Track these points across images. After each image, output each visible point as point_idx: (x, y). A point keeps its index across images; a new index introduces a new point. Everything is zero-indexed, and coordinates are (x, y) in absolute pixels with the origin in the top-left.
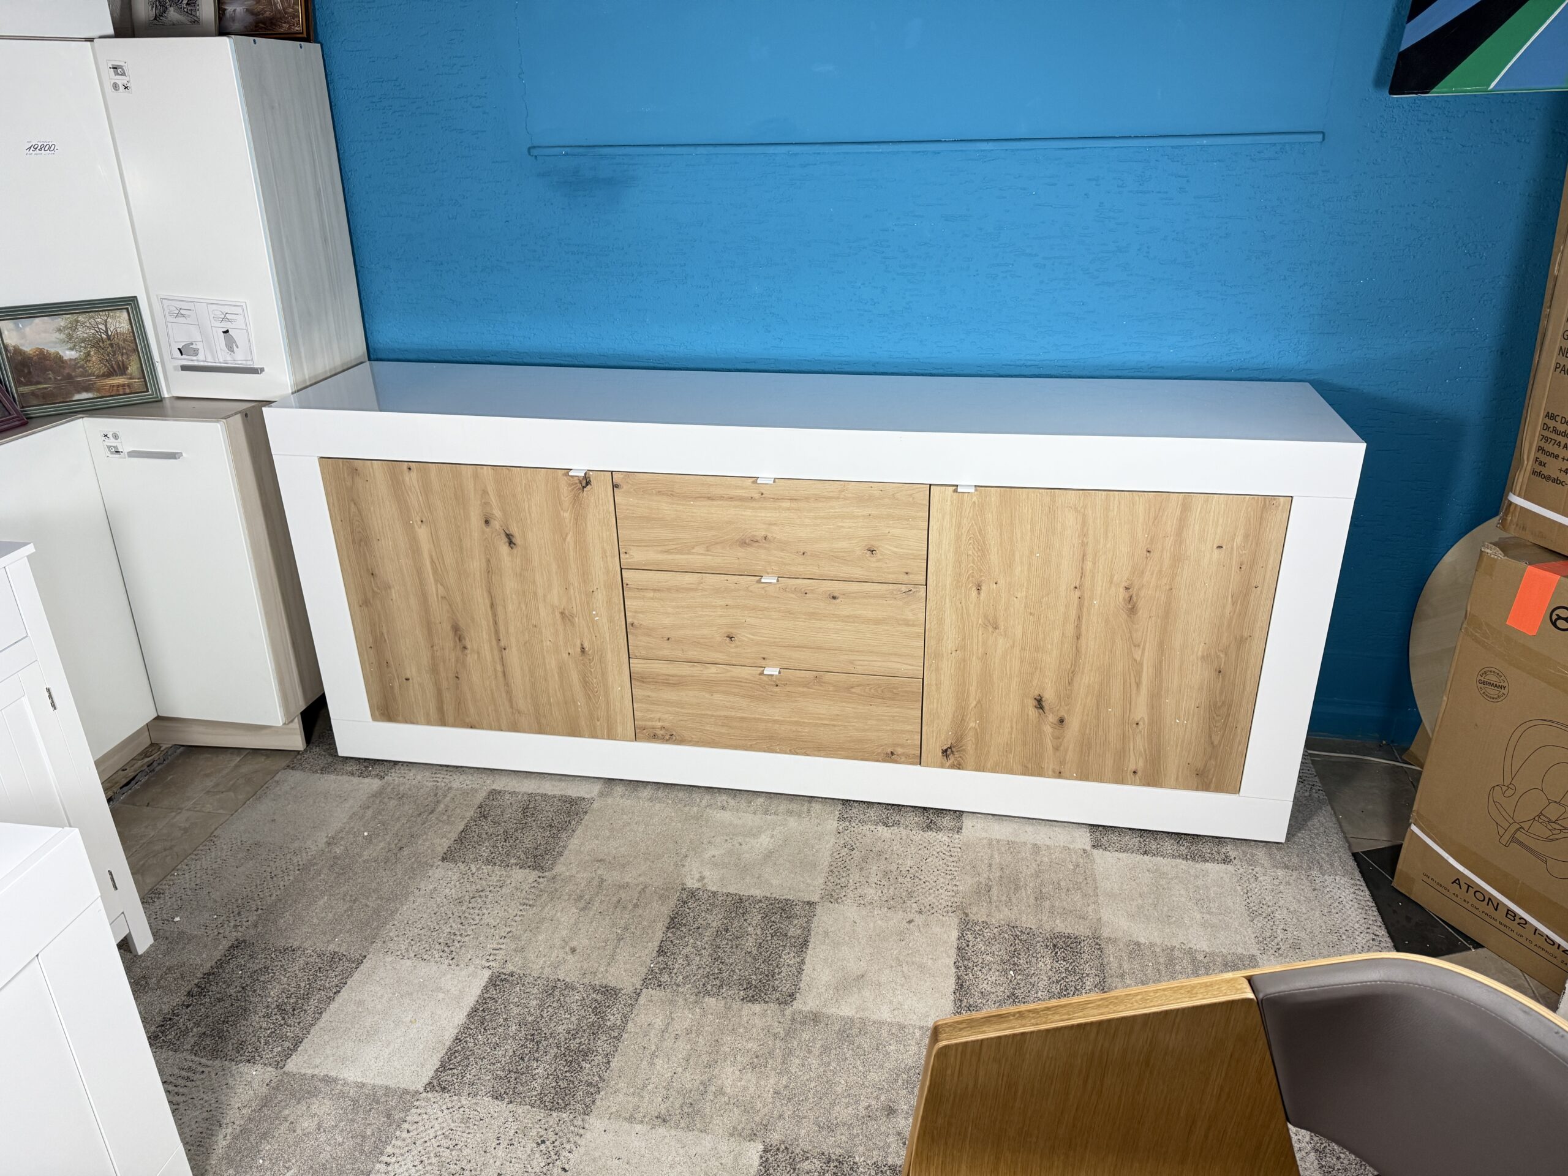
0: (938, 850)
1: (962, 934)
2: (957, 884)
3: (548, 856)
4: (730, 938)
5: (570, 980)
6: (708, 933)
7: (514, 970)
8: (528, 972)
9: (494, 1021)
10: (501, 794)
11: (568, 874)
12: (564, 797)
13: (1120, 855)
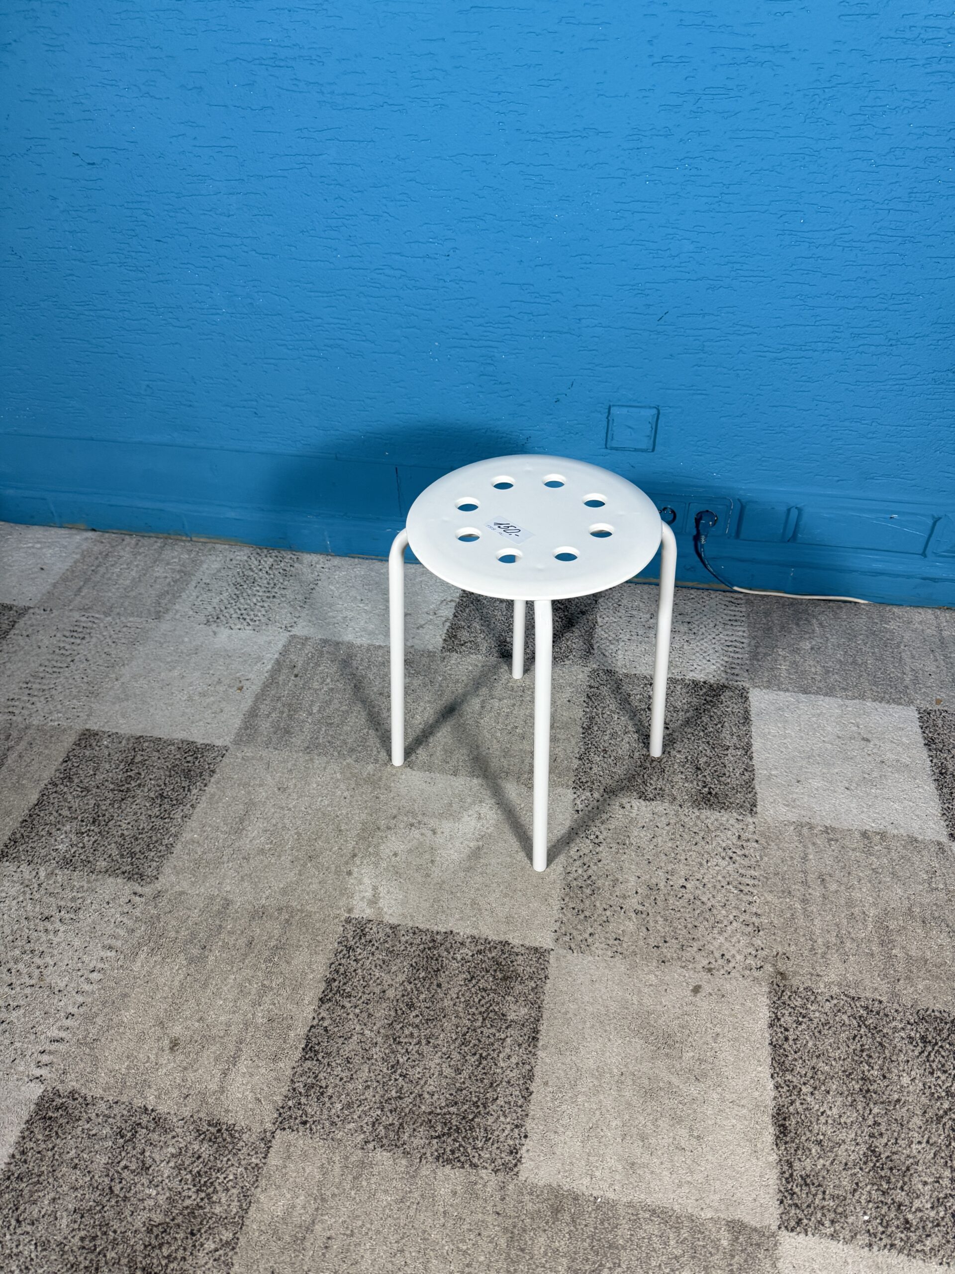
0: (724, 845)
1: (776, 1016)
2: (759, 912)
3: (152, 854)
4: (417, 1021)
5: (162, 1109)
6: (381, 1012)
7: (77, 1086)
8: (98, 1093)
9: (35, 1203)
10: (97, 737)
11: (177, 888)
12: (185, 743)
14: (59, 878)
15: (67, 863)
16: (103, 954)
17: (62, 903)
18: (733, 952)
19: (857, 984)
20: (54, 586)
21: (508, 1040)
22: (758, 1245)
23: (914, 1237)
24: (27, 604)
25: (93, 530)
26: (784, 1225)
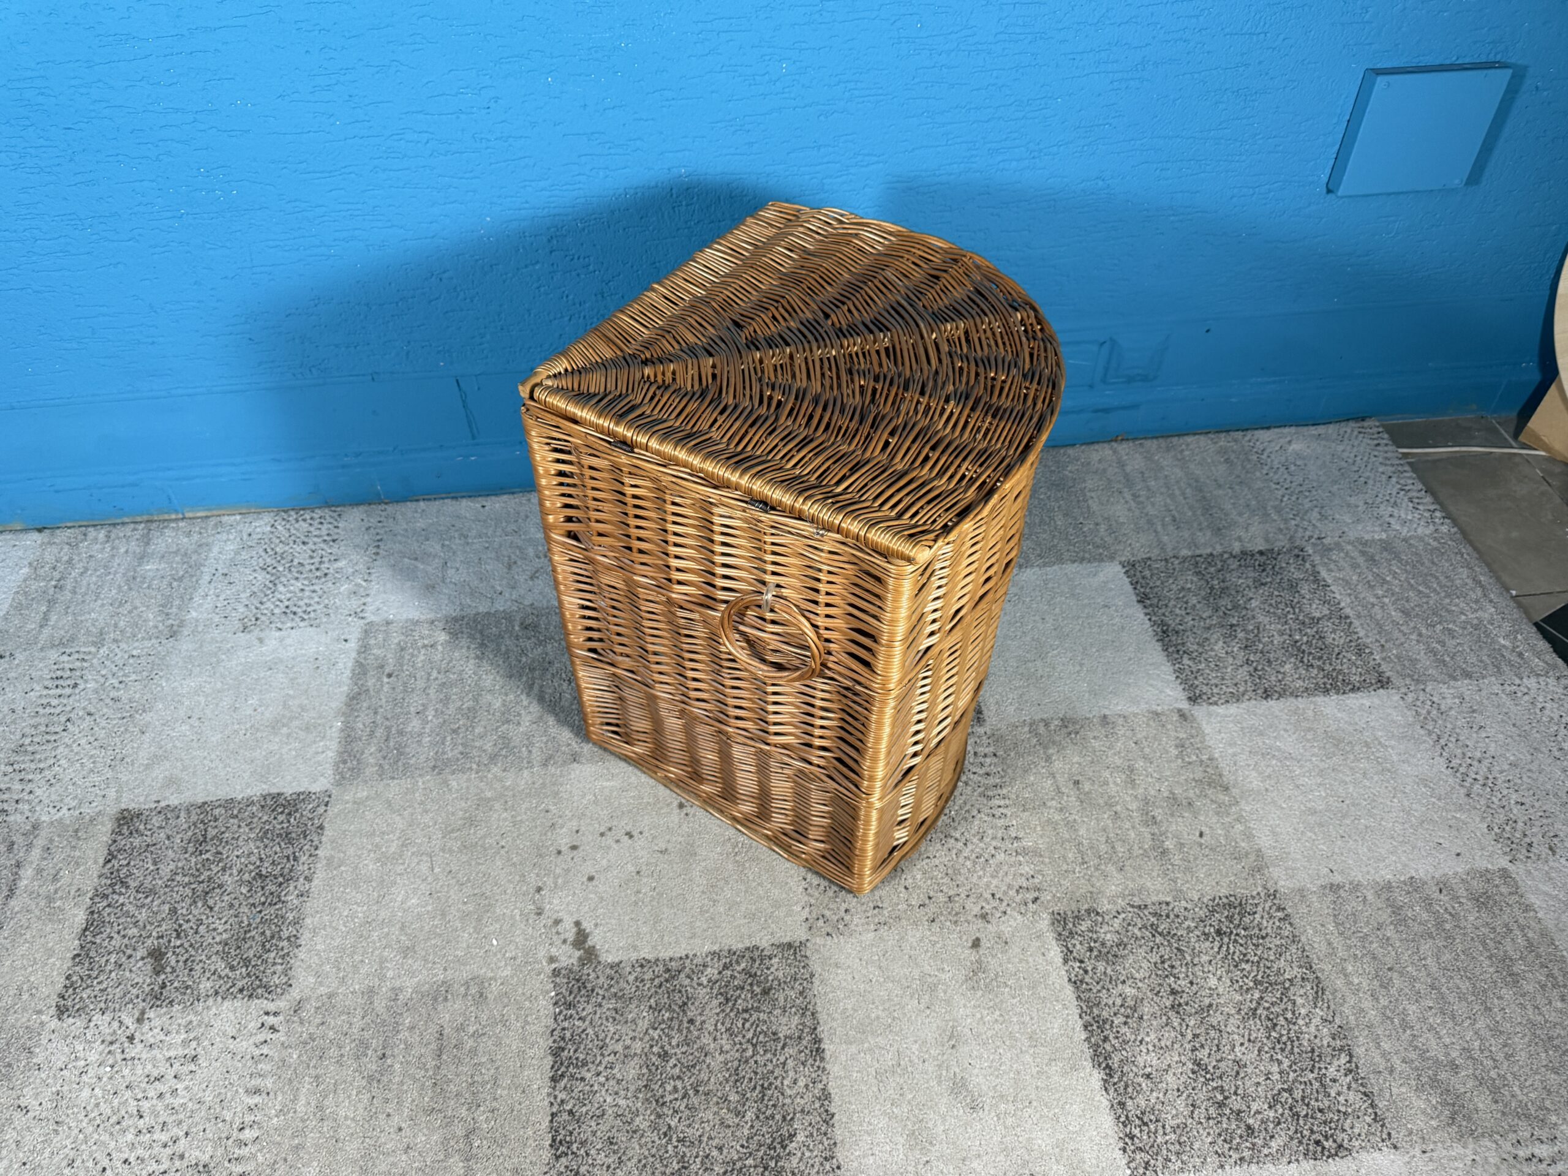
1: (1068, 949)
3: (273, 955)
4: (677, 1070)
6: (632, 1071)
10: (144, 817)
11: (323, 990)
12: (269, 799)
13: (1233, 709)
15: (157, 997)
16: (249, 1102)
18: (1003, 888)
19: (1139, 891)
21: (791, 1063)
23: (1259, 1143)
25: (38, 530)
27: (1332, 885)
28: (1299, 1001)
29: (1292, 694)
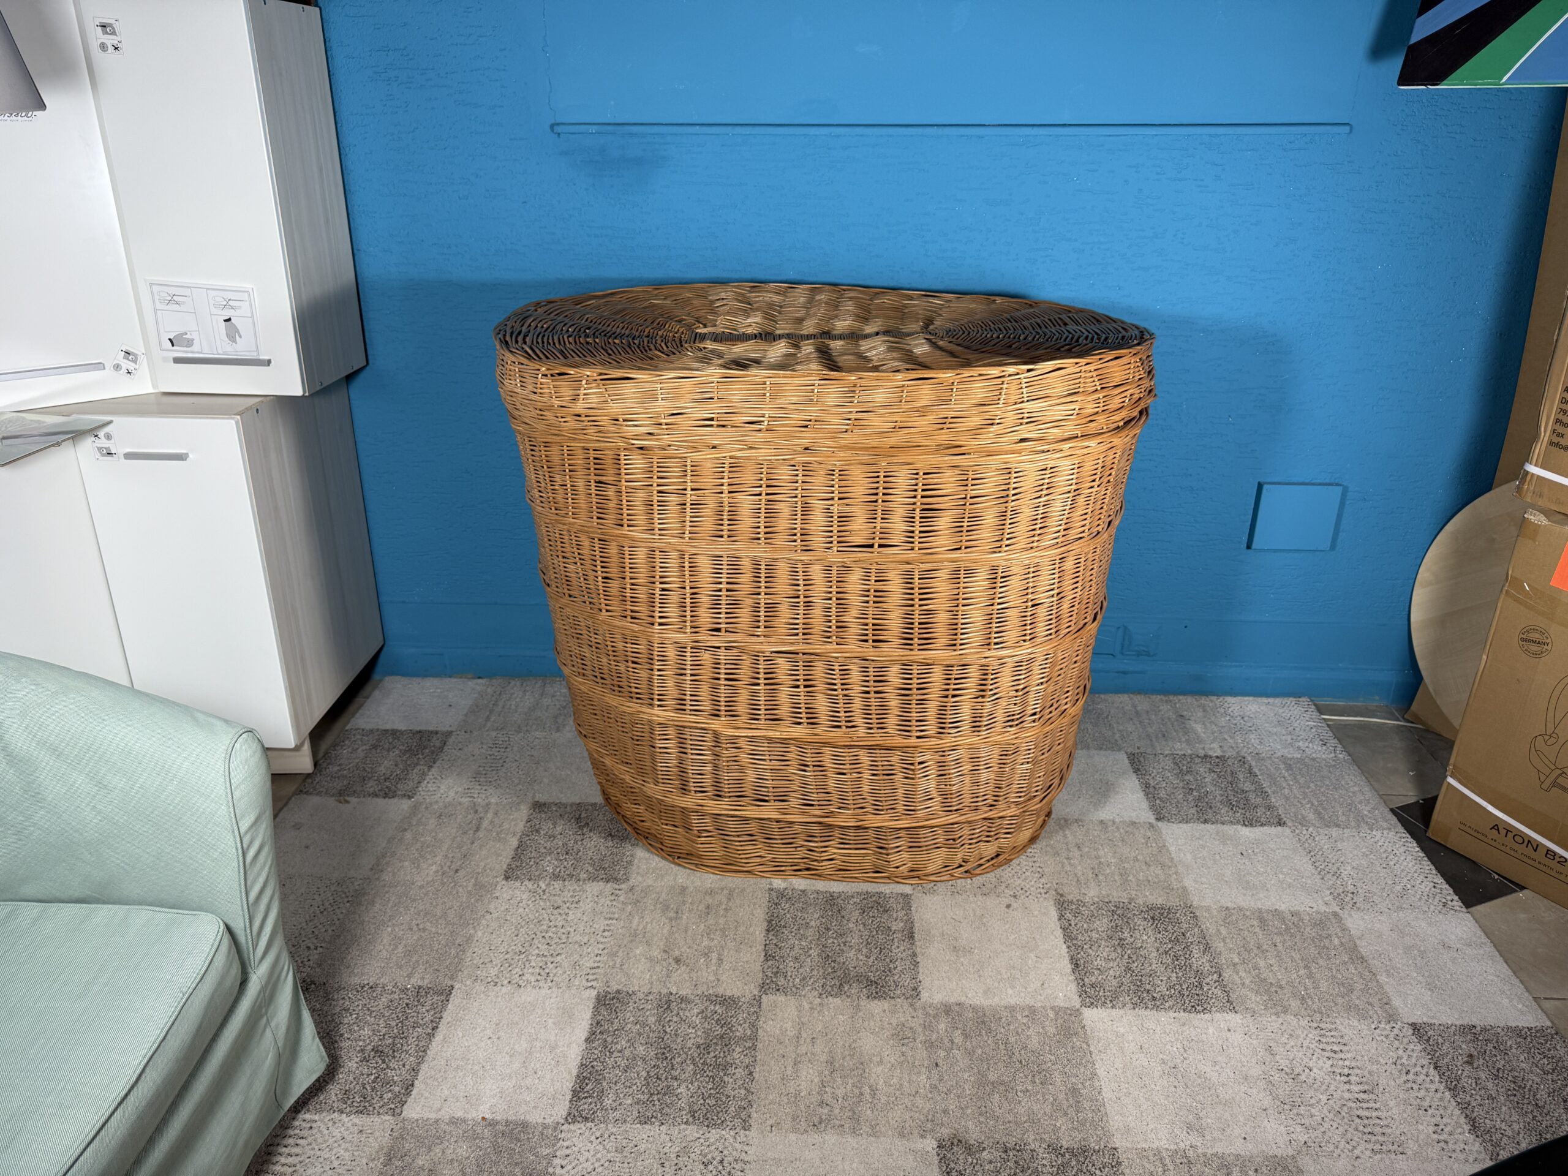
1: (1062, 915)
2: (1041, 865)
3: (619, 867)
4: (834, 935)
5: (683, 992)
6: (810, 933)
7: (620, 987)
8: (637, 988)
9: (617, 1043)
10: (547, 806)
11: (645, 884)
13: (1184, 826)
14: (556, 886)
15: (556, 877)
16: (607, 922)
17: (566, 899)
18: (1028, 886)
19: (1108, 896)
20: (466, 715)
21: (896, 940)
22: (1070, 1015)
23: (1158, 1003)
24: (450, 729)
25: (479, 678)
26: (1083, 1005)
27: (1227, 908)
28: (1194, 951)
29: (1223, 823)
